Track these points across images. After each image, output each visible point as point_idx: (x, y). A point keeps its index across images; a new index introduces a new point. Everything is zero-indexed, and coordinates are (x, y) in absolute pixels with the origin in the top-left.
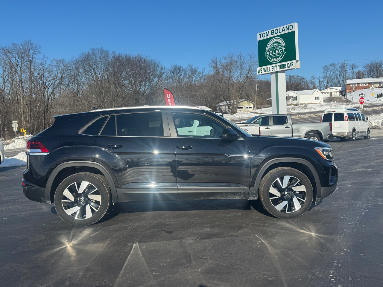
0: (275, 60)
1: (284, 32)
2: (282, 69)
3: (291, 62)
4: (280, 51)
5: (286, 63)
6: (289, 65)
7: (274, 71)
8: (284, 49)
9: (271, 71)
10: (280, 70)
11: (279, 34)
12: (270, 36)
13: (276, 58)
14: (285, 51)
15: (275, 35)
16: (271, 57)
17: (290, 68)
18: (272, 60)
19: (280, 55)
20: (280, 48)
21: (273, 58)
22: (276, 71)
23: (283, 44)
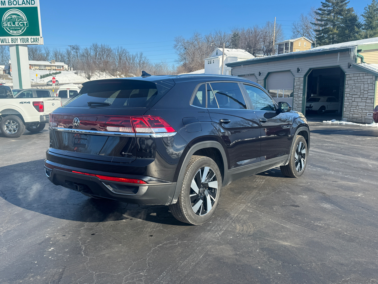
0: (15, 32)
1: (24, 6)
2: (25, 43)
3: (35, 37)
4: (21, 24)
5: (29, 37)
6: (32, 40)
7: (14, 43)
8: (25, 23)
9: (11, 43)
10: (22, 43)
11: (17, 6)
12: (7, 6)
13: (15, 30)
14: (27, 25)
15: (13, 6)
16: (9, 28)
17: (34, 43)
18: (11, 31)
19: (21, 28)
20: (21, 21)
21: (12, 30)
22: (16, 43)
23: (24, 18)
